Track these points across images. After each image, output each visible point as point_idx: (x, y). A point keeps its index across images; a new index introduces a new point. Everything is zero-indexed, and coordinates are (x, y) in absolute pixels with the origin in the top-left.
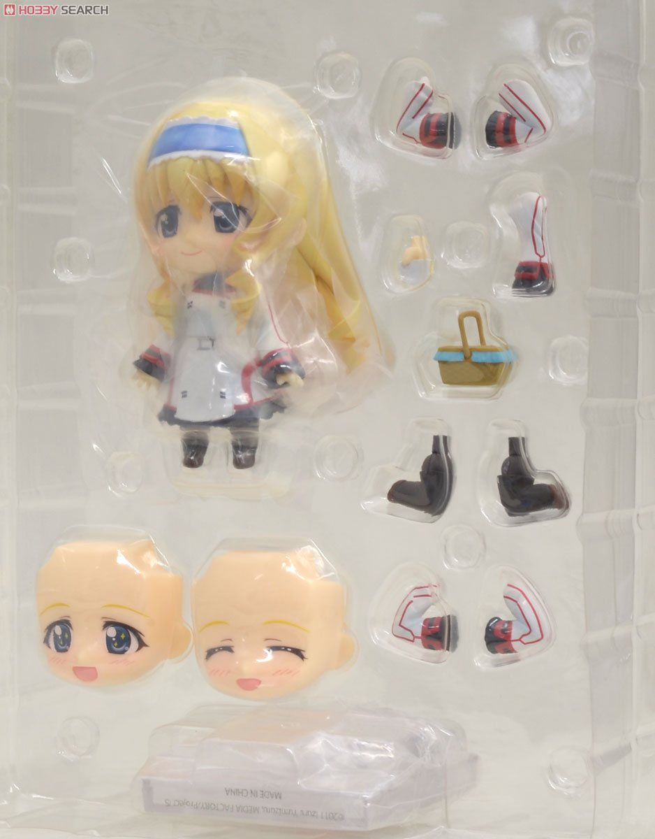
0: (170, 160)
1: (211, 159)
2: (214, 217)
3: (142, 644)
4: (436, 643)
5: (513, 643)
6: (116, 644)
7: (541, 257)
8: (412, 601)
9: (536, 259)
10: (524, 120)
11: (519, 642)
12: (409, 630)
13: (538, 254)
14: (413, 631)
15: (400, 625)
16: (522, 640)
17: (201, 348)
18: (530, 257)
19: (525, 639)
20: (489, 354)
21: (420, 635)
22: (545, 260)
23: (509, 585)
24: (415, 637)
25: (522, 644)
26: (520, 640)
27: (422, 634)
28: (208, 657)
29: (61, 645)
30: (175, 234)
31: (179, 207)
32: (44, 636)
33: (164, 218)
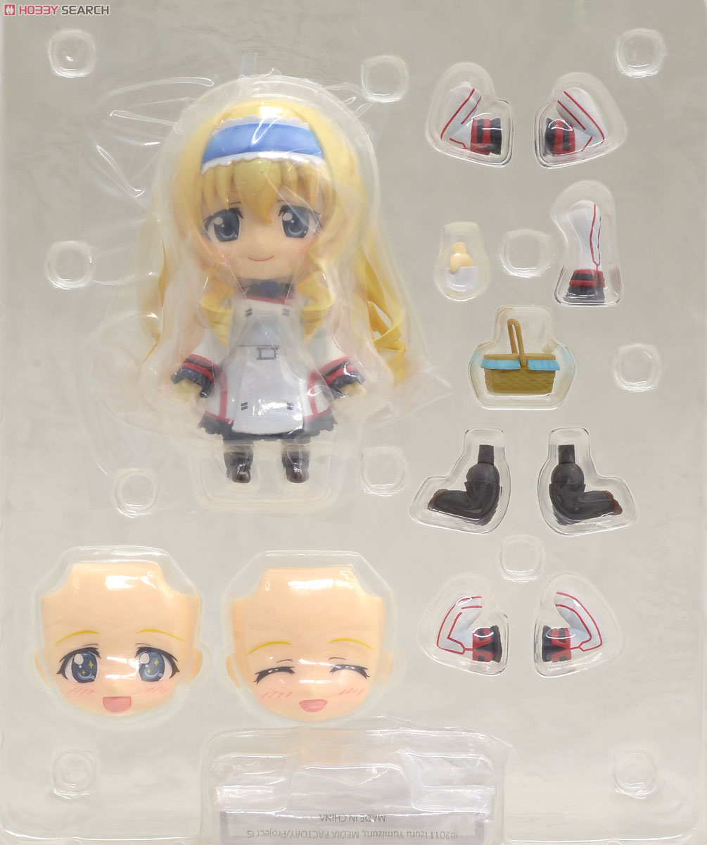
0: (243, 160)
1: (291, 161)
2: (283, 221)
3: (175, 670)
4: (488, 654)
5: (572, 651)
6: (149, 671)
7: (598, 265)
8: (461, 613)
9: (592, 267)
10: (584, 129)
11: (579, 649)
12: (459, 643)
13: (595, 263)
14: (464, 643)
15: (449, 638)
16: (581, 647)
17: (260, 358)
18: (588, 265)
19: (584, 646)
20: (545, 362)
21: (472, 648)
22: (600, 269)
23: (558, 593)
24: (465, 649)
25: (582, 652)
26: (579, 647)
27: (473, 646)
28: (258, 680)
29: (82, 674)
30: (234, 239)
31: (240, 210)
32: (58, 666)
33: (219, 221)
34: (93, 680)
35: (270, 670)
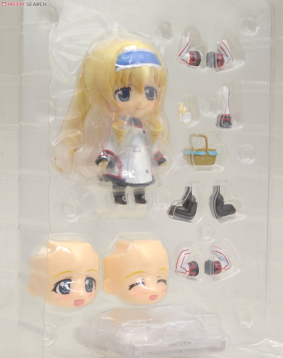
2: (145, 93)
4: (194, 273)
6: (88, 288)
8: (185, 257)
10: (227, 56)
12: (184, 269)
14: (186, 269)
15: (181, 267)
17: (135, 151)
19: (226, 268)
21: (189, 271)
24: (187, 271)
25: (225, 270)
26: (224, 268)
27: (190, 270)
28: (130, 289)
29: (63, 291)
30: (127, 100)
31: (131, 88)
32: (53, 288)
33: (120, 92)
34: (69, 293)
35: (135, 284)
